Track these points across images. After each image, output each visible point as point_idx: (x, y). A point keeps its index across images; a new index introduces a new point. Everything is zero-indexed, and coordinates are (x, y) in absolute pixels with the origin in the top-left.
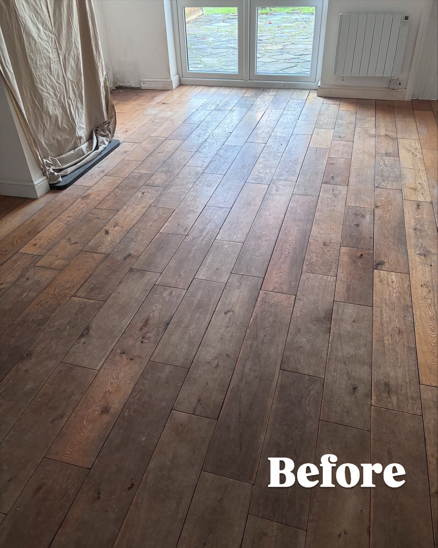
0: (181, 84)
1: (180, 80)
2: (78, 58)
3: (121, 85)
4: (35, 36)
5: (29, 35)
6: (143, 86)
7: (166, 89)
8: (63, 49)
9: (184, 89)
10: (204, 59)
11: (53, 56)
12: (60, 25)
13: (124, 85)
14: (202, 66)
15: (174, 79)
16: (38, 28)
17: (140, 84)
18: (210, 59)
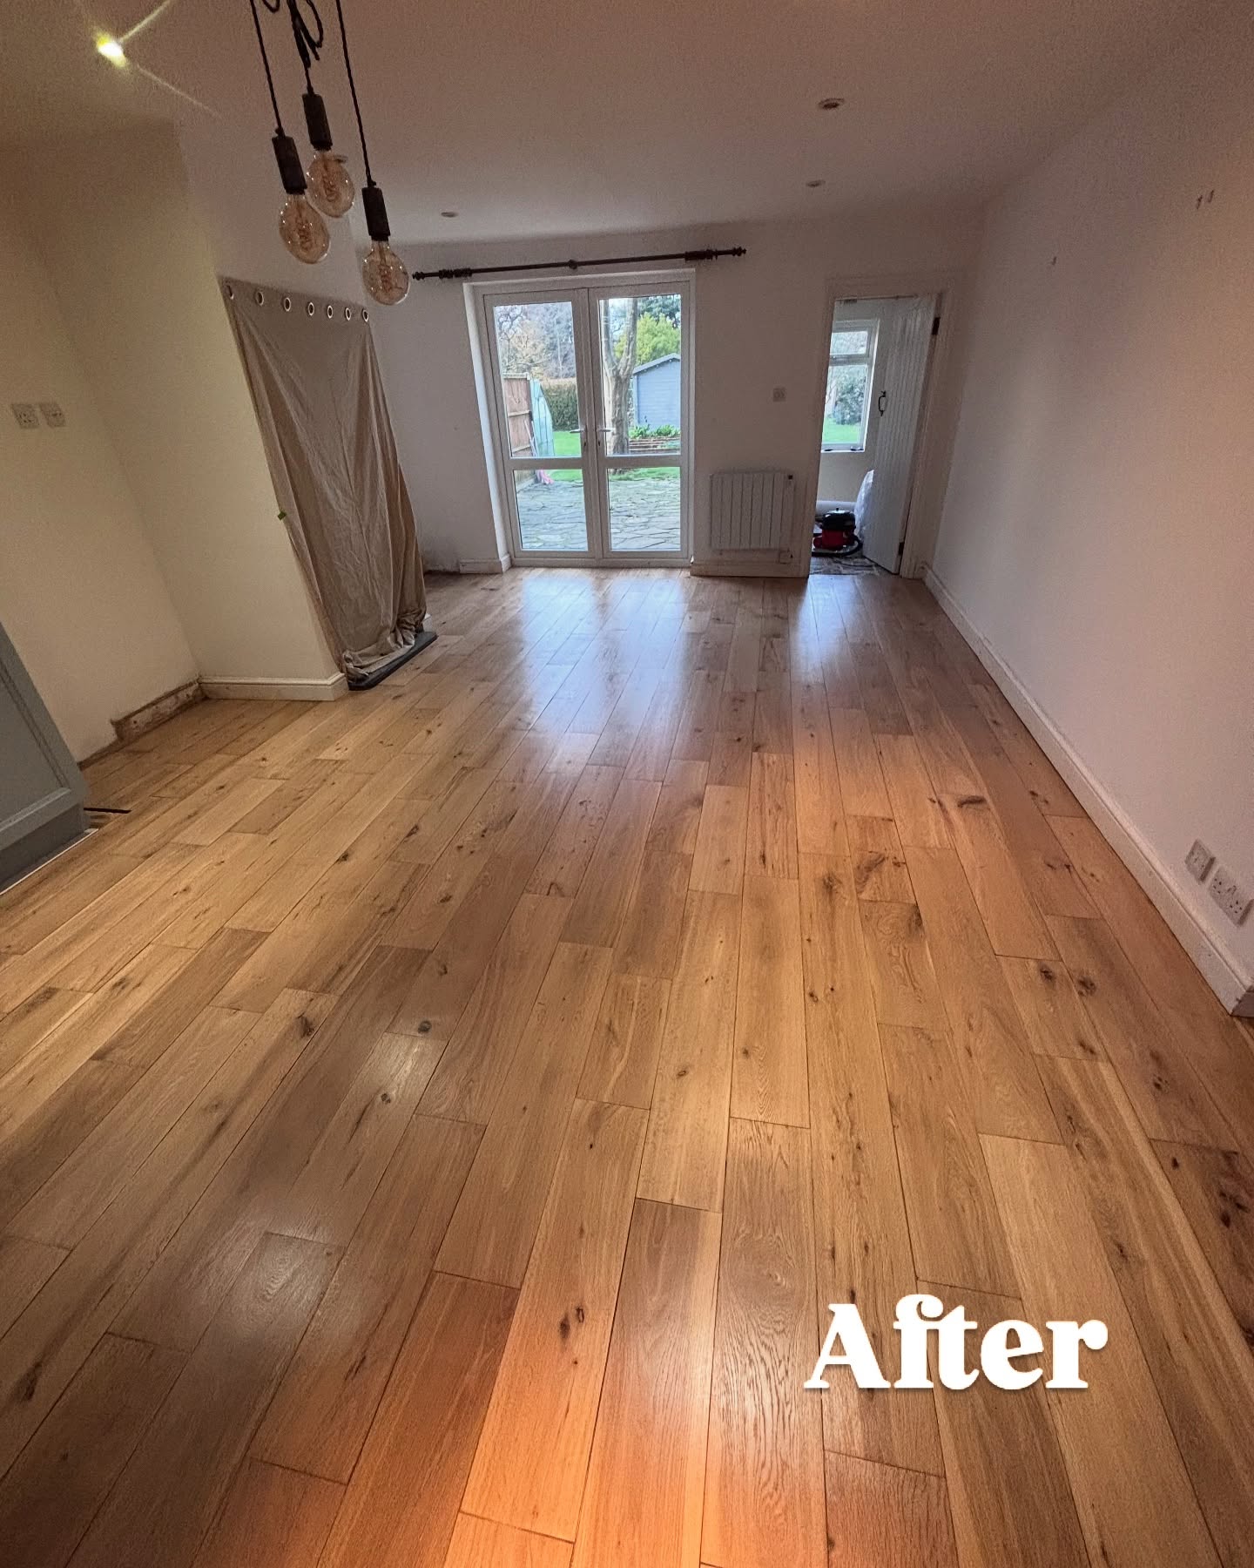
0: (513, 566)
1: (511, 560)
2: (385, 530)
3: (431, 568)
4: (333, 503)
5: (326, 501)
6: (463, 570)
7: (494, 572)
8: (366, 517)
9: (517, 571)
10: (541, 537)
11: (354, 527)
12: (362, 490)
13: (436, 568)
14: (540, 544)
15: (504, 559)
16: (336, 495)
17: (457, 565)
18: (552, 537)
